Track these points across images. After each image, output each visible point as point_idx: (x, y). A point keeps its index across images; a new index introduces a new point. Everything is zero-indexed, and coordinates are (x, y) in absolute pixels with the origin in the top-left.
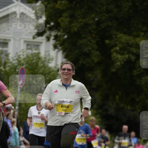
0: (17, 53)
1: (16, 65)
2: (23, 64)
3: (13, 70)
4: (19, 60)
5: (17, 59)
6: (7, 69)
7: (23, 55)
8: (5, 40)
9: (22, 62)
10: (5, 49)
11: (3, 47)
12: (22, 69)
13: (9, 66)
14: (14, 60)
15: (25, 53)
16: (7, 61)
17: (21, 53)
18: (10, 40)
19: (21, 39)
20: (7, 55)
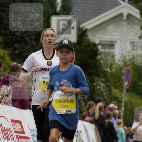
0: (122, 55)
1: (122, 66)
2: (129, 65)
3: (119, 71)
4: (125, 61)
5: (123, 61)
6: (114, 70)
7: (129, 56)
8: (112, 42)
9: (128, 63)
10: (111, 51)
11: (109, 49)
12: (128, 70)
13: (115, 68)
14: (119, 61)
15: (131, 54)
16: (113, 62)
17: (127, 54)
18: (116, 42)
19: (127, 40)
20: (113, 56)
